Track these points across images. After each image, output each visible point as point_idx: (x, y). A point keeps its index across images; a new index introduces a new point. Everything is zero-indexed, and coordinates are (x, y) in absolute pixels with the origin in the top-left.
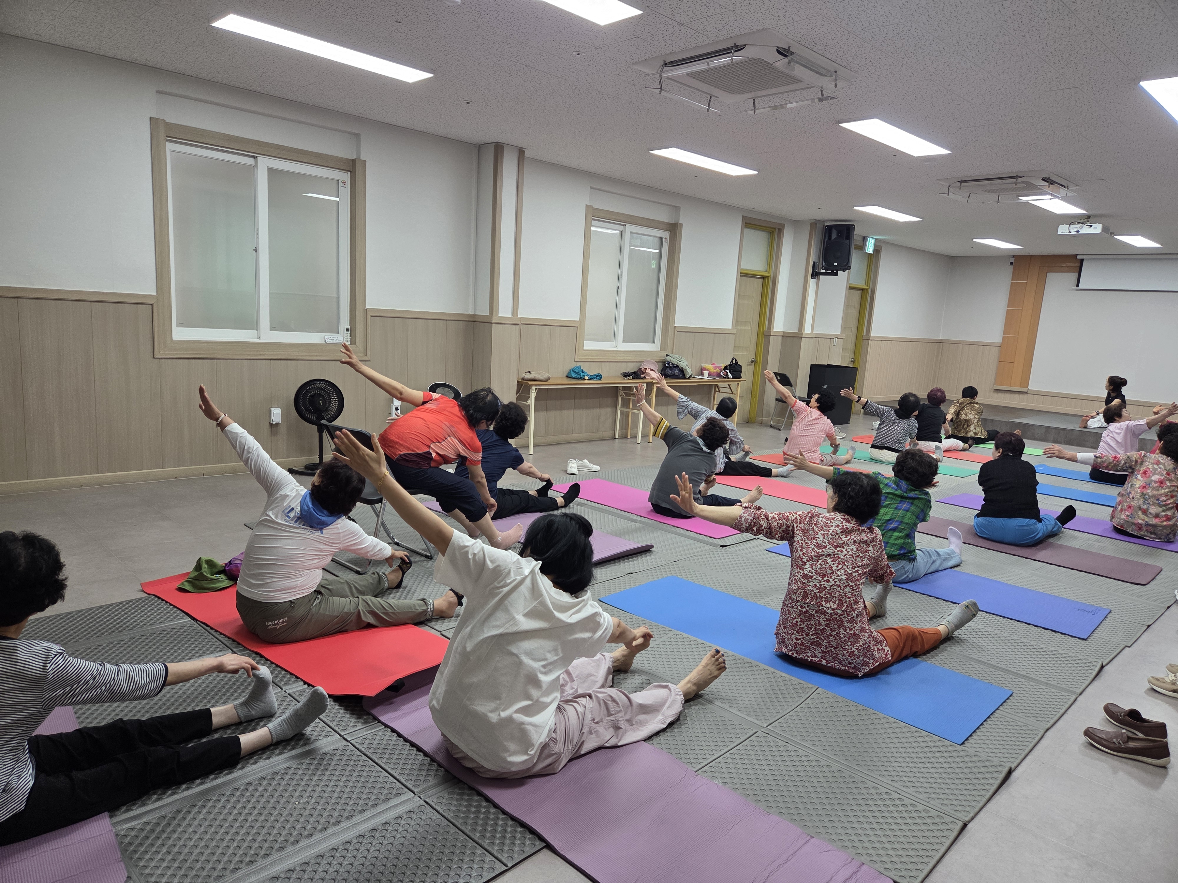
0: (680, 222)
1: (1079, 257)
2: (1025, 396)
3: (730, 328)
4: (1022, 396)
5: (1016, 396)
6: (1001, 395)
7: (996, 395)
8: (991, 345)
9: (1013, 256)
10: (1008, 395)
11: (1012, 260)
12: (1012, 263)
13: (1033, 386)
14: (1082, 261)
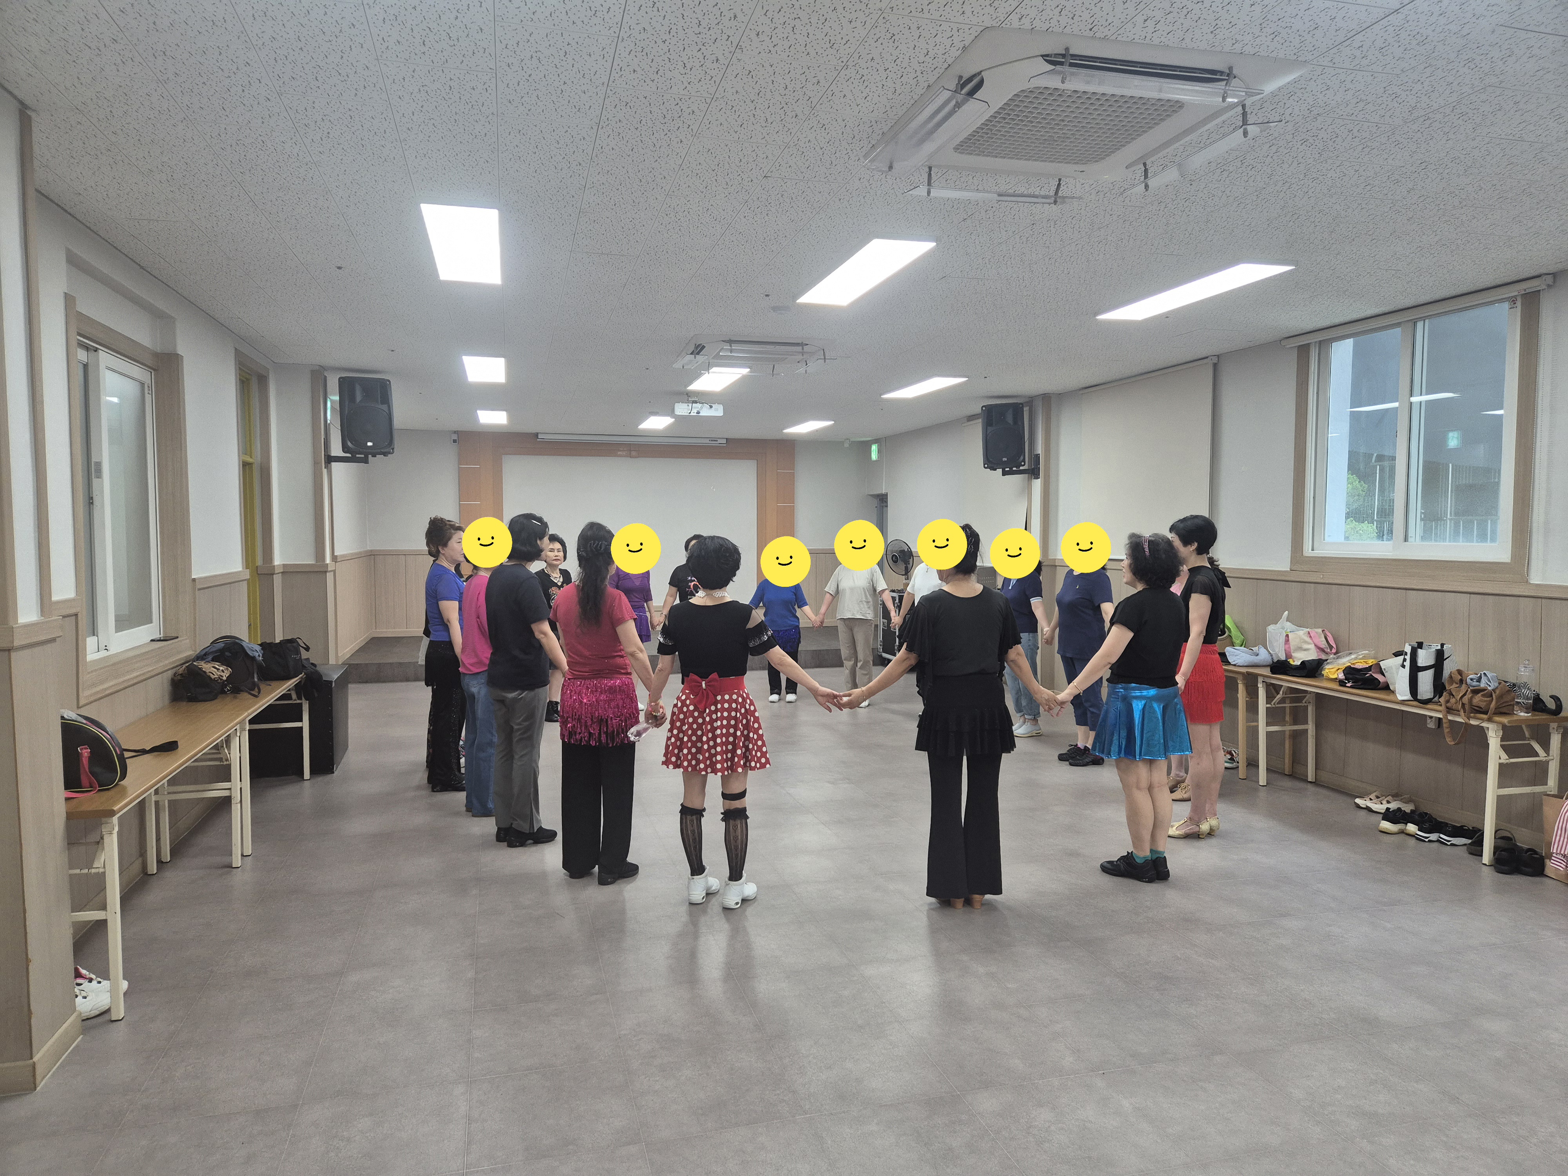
0: (180, 351)
1: (540, 436)
3: (240, 569)
9: (455, 432)
11: (455, 437)
12: (455, 441)
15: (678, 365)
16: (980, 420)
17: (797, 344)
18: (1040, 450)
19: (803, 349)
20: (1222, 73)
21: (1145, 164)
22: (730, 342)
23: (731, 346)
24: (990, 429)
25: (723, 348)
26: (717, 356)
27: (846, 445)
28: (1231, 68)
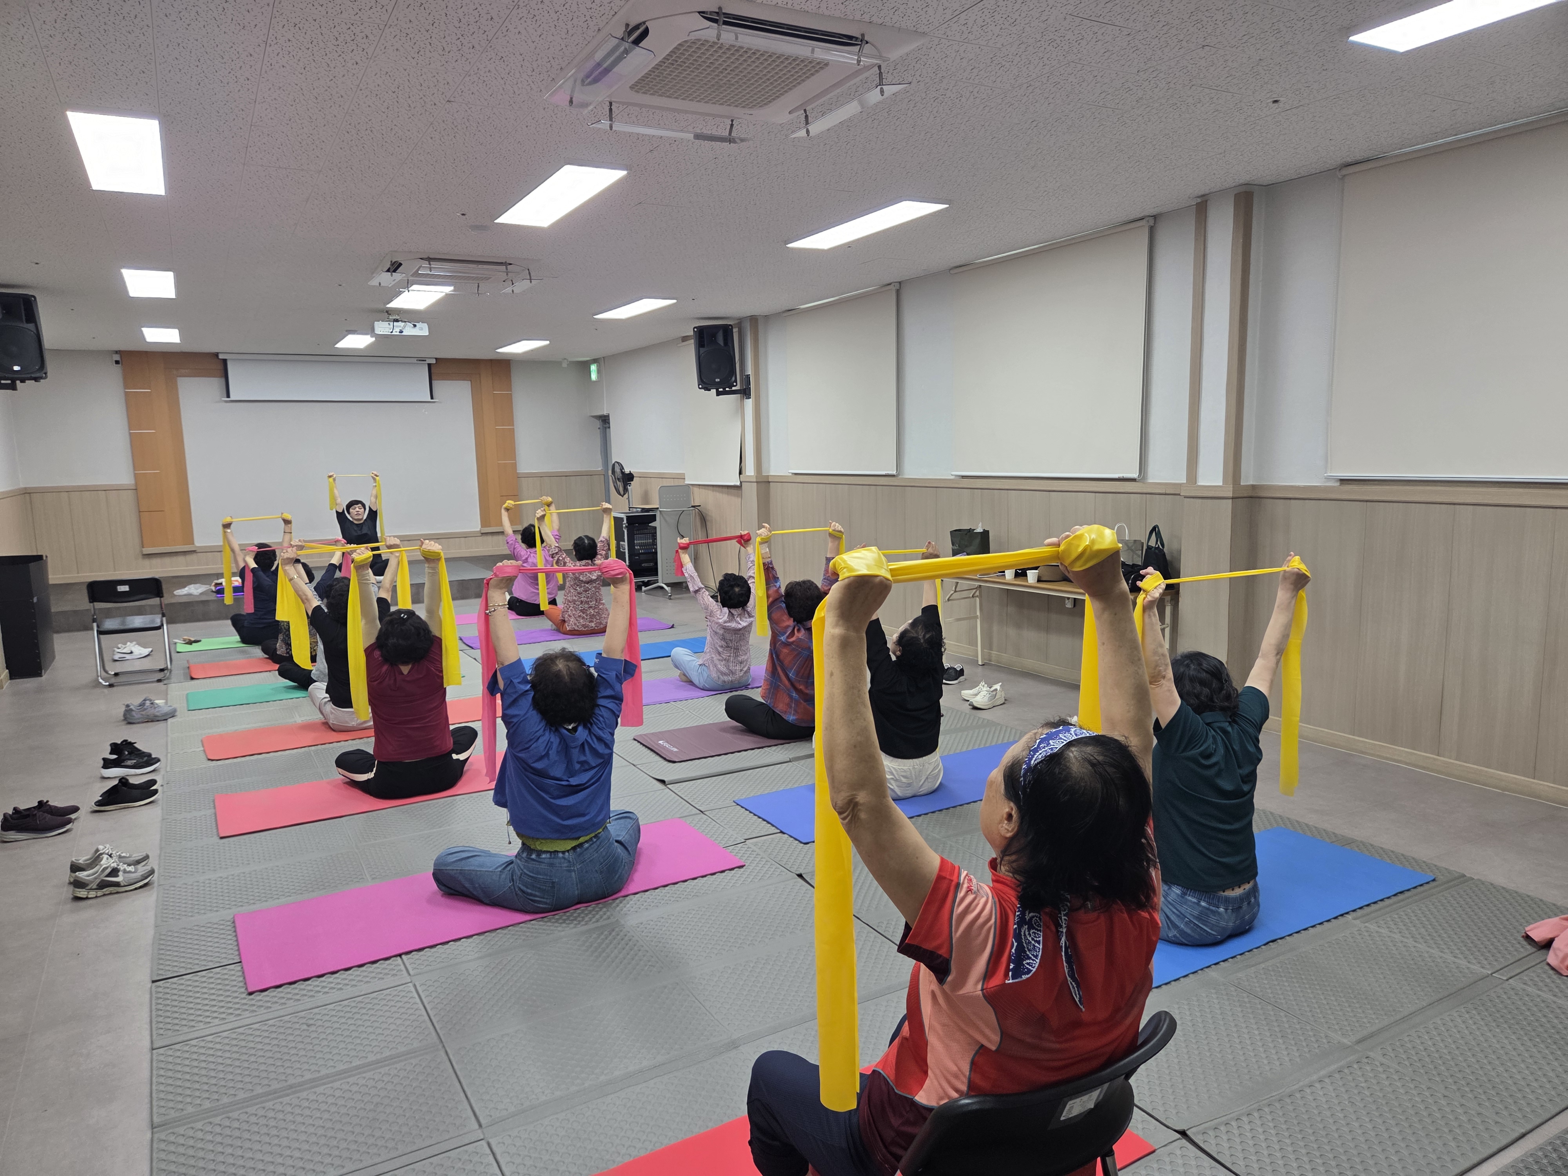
1: (221, 357)
2: (193, 557)
4: (189, 558)
5: (181, 559)
6: (155, 561)
7: (147, 562)
8: (118, 489)
9: (117, 352)
10: (167, 560)
11: (117, 357)
12: (117, 362)
13: (200, 541)
14: (225, 361)
15: (374, 282)
16: (692, 341)
17: (501, 264)
18: (750, 371)
19: (507, 269)
20: (857, 38)
21: (805, 111)
22: (429, 260)
23: (430, 264)
24: (702, 350)
25: (421, 266)
26: (416, 274)
27: (565, 365)
28: (863, 35)
